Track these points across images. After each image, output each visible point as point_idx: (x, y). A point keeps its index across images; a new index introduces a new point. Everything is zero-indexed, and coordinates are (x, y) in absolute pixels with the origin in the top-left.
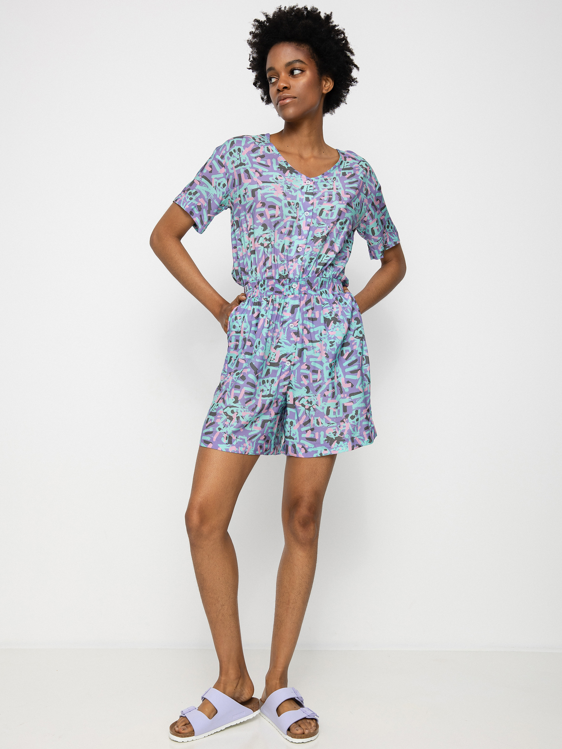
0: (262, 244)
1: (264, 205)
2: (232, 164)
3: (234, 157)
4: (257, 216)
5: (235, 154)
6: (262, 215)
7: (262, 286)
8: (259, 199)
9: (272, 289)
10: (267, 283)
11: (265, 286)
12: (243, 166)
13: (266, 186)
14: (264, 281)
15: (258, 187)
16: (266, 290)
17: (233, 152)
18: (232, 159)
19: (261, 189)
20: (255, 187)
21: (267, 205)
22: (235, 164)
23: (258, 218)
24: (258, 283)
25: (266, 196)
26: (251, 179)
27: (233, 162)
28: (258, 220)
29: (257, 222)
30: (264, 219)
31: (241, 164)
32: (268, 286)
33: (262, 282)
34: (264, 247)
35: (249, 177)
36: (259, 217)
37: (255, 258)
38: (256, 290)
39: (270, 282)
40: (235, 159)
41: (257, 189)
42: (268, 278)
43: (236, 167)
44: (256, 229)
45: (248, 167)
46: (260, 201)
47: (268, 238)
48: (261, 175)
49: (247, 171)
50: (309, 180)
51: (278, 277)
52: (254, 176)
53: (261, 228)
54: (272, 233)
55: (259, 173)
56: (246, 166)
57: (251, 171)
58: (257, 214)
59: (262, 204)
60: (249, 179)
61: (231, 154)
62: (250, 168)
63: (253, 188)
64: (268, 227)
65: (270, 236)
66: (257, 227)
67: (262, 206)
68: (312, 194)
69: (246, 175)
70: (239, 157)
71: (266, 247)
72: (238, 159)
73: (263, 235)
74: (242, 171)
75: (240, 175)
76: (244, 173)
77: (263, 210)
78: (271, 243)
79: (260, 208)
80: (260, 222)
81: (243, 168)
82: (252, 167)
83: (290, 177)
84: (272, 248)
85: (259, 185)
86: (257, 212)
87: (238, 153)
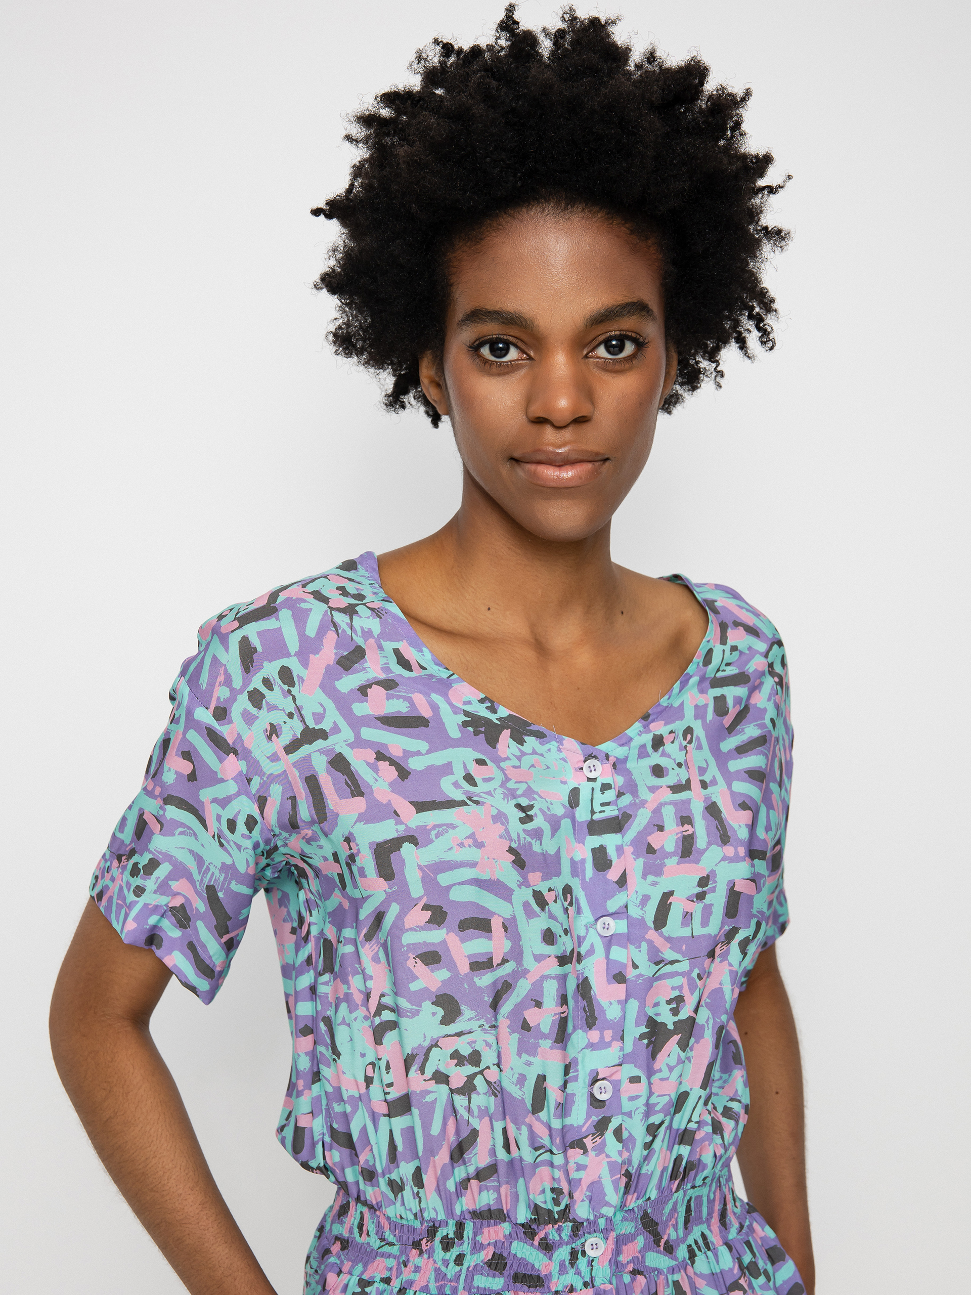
0: (441, 1078)
1: (438, 916)
2: (269, 738)
3: (272, 708)
4: (410, 963)
5: (273, 697)
6: (431, 958)
7: (447, 1244)
8: (416, 889)
9: (497, 1264)
10: (475, 1234)
11: (466, 1247)
12: (319, 744)
13: (435, 827)
14: (460, 1226)
15: (402, 834)
16: (470, 1261)
17: (263, 689)
18: (265, 718)
19: (413, 840)
20: (386, 831)
21: (453, 918)
22: (285, 738)
23: (414, 970)
24: (432, 1232)
25: (444, 879)
26: (361, 794)
27: (273, 731)
28: (414, 978)
29: (414, 986)
30: (443, 974)
31: (310, 735)
32: (477, 1247)
33: (449, 1230)
34: (452, 1091)
35: (356, 788)
36: (420, 968)
37: (409, 1132)
38: (416, 1260)
39: (486, 1230)
40: (277, 718)
41: (395, 844)
42: (476, 1215)
43: (291, 748)
44: (411, 1017)
45: (340, 743)
46: (420, 898)
47: (466, 1051)
48: (404, 773)
49: (339, 763)
50: (596, 757)
51: (523, 1215)
52: (377, 780)
53: (434, 1014)
54: (485, 1029)
55: (393, 762)
56: (332, 740)
57: (359, 762)
58: (410, 955)
59: (430, 913)
60: (353, 796)
61: (256, 698)
62: (351, 746)
63: (380, 839)
64: (462, 1008)
65: (475, 1042)
66: (414, 1007)
67: (429, 922)
68: (616, 825)
69: (342, 778)
70: (291, 708)
71: (460, 1091)
72: (291, 715)
73: (441, 1041)
74: (320, 764)
75: (312, 782)
76: (328, 772)
77: (435, 936)
78: (481, 1072)
79: (422, 928)
80: (426, 990)
81: (321, 751)
82: (358, 743)
83: (519, 758)
84: (488, 1094)
85: (402, 823)
86: (408, 945)
87: (286, 687)
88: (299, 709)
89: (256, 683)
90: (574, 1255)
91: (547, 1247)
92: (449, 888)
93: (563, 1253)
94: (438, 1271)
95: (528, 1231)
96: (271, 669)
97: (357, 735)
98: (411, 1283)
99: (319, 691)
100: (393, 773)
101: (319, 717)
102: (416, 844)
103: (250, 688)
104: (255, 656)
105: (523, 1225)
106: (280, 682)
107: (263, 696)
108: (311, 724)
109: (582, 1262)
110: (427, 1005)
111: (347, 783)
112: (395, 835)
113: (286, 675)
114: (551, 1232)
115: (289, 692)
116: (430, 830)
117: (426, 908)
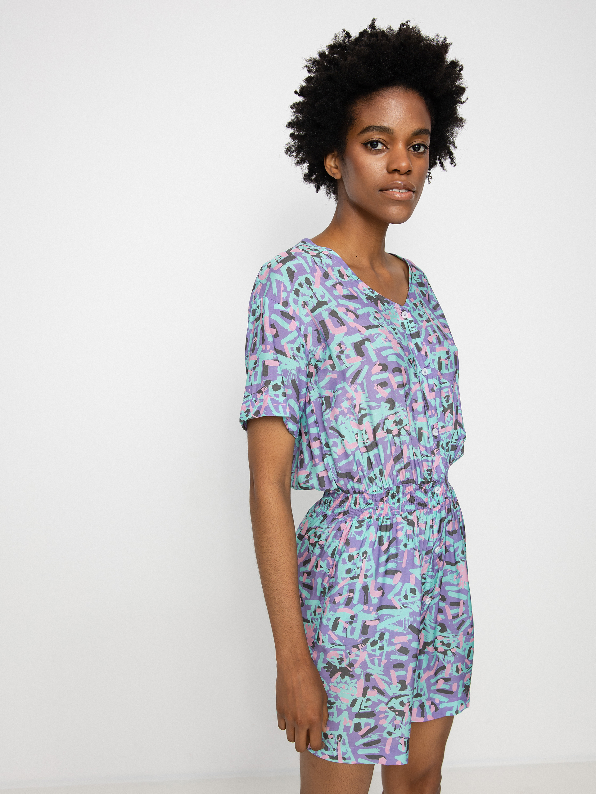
0: (389, 431)
1: (385, 368)
2: (304, 307)
3: (303, 295)
4: (376, 387)
5: (303, 290)
6: (383, 384)
7: (393, 496)
9: (412, 500)
10: (404, 490)
11: (400, 495)
12: (325, 307)
13: (375, 335)
14: (398, 488)
15: (363, 338)
16: (402, 501)
17: (299, 288)
18: (301, 299)
19: (368, 340)
20: (357, 338)
21: (390, 368)
22: (310, 306)
23: (377, 390)
24: (387, 493)
25: (384, 353)
26: (344, 325)
27: (305, 304)
28: (378, 393)
29: (378, 396)
30: (388, 390)
31: (320, 304)
32: (404, 495)
33: (394, 490)
34: (394, 436)
35: (342, 323)
36: (379, 389)
39: (407, 488)
40: (306, 299)
41: (362, 342)
42: (403, 482)
43: (313, 310)
44: (378, 409)
45: (332, 305)
46: (377, 361)
47: (398, 420)
48: (357, 316)
49: (333, 314)
50: (405, 311)
51: (420, 481)
52: (348, 319)
53: (386, 406)
54: (404, 410)
55: (352, 312)
56: (329, 305)
57: (341, 312)
58: (375, 384)
59: (382, 367)
60: (341, 326)
61: (297, 292)
62: (337, 306)
63: (356, 341)
64: (395, 403)
65: (400, 416)
66: (378, 405)
67: (382, 370)
68: (417, 335)
69: (335, 319)
70: (311, 294)
71: (396, 435)
72: (311, 297)
73: (389, 417)
74: (326, 316)
75: (323, 323)
76: (330, 318)
77: (385, 376)
78: (403, 427)
79: (379, 373)
80: (382, 397)
81: (326, 310)
82: (339, 305)
83: (385, 311)
84: (406, 436)
85: (362, 334)
86: (374, 381)
87: (308, 286)
88: (314, 294)
89: (296, 286)
90: (432, 494)
91: (426, 492)
92: (387, 356)
93: (430, 494)
94: (390, 507)
95: (420, 487)
96: (302, 279)
97: (338, 302)
98: (381, 515)
99: (320, 286)
100: (353, 316)
101: (323, 297)
102: (370, 342)
103: (294, 289)
104: (295, 275)
105: (419, 484)
106: (306, 284)
107: (299, 291)
108: (320, 300)
109: (435, 496)
110: (383, 404)
111: (338, 321)
112: (361, 339)
113: (307, 281)
114: (427, 486)
115: (310, 287)
116: (373, 336)
117: (380, 365)
